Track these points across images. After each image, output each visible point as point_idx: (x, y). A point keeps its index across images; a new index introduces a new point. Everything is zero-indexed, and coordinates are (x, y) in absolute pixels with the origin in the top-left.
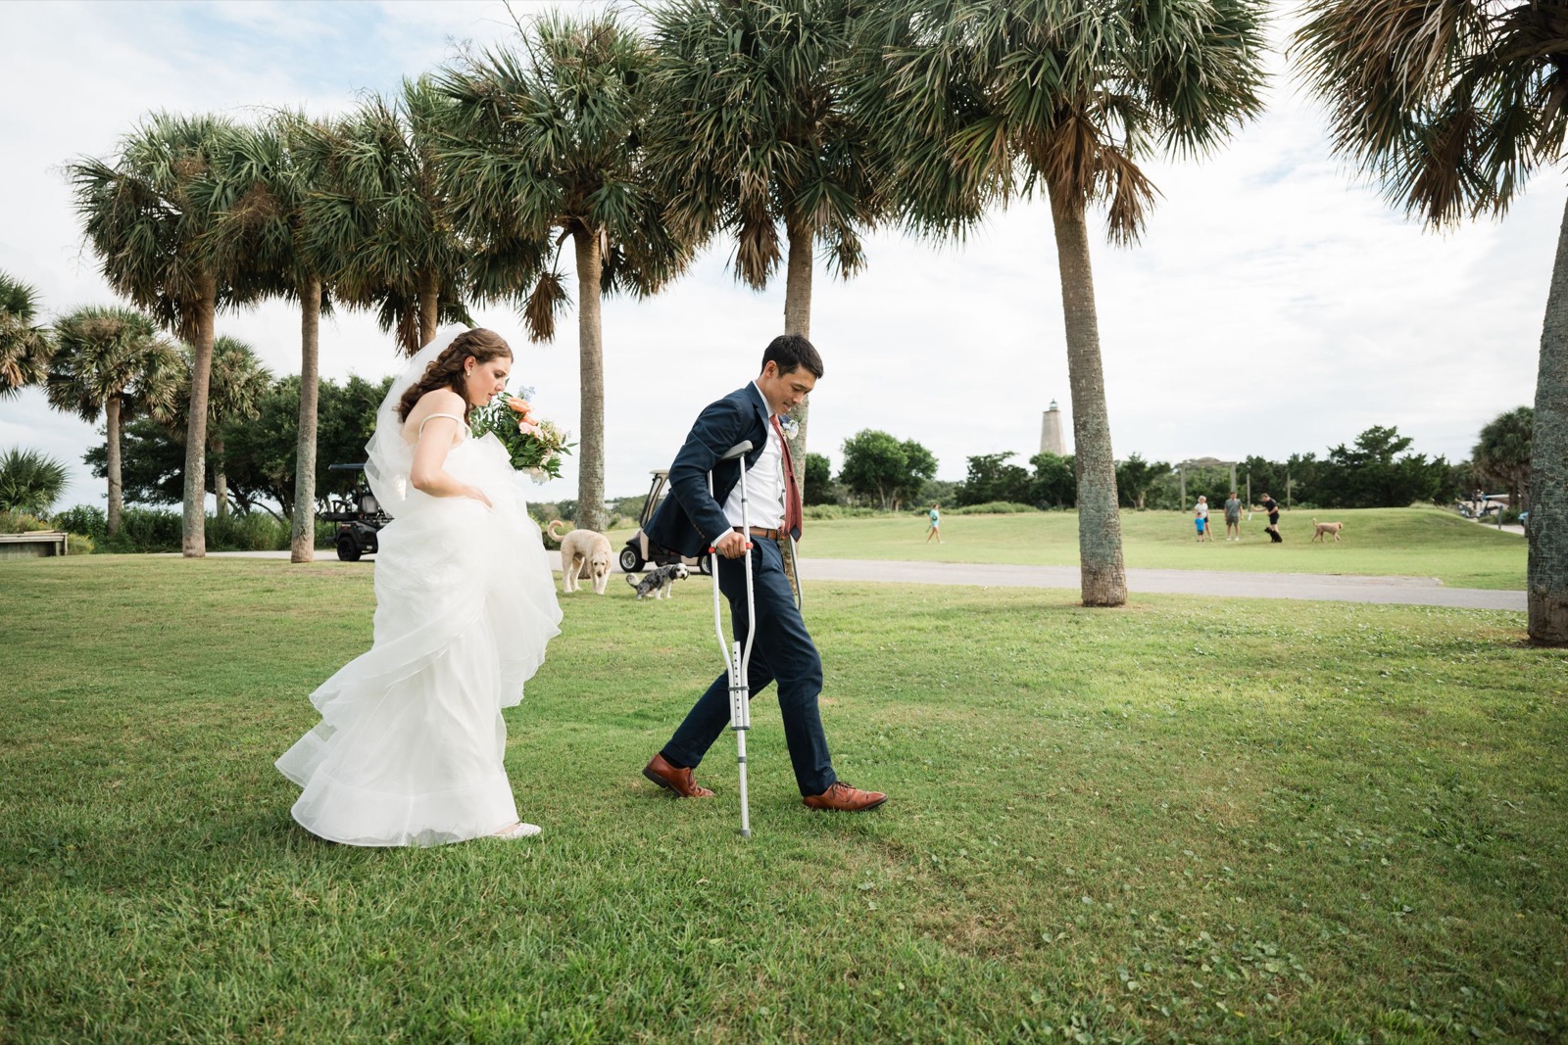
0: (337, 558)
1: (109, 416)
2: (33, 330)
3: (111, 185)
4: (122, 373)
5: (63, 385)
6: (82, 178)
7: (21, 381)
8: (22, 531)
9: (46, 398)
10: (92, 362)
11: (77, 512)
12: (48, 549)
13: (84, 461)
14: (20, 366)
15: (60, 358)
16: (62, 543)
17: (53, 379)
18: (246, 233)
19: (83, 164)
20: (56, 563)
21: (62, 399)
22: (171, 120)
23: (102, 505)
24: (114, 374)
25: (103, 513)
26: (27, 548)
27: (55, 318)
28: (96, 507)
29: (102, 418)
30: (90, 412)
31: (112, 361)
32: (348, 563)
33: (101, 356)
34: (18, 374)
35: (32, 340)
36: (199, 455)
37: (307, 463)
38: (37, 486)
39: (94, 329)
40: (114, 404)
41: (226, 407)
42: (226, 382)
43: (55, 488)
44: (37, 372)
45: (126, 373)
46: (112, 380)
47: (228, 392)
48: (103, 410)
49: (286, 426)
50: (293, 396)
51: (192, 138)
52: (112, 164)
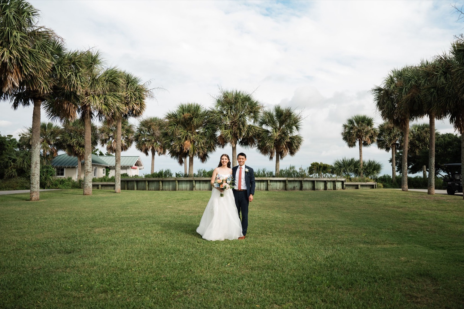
0: (447, 193)
1: (392, 150)
2: (373, 129)
3: (382, 92)
4: (394, 138)
5: (380, 142)
6: (376, 92)
7: (370, 143)
8: (366, 182)
9: (377, 146)
10: (387, 136)
11: (384, 176)
12: (372, 187)
13: (389, 162)
14: (370, 139)
15: (379, 135)
16: (376, 185)
17: (378, 141)
18: (410, 101)
19: (375, 88)
20: (374, 191)
21: (380, 146)
22: (396, 70)
23: (391, 174)
24: (392, 138)
25: (391, 176)
26: (367, 186)
27: (378, 125)
28: (389, 175)
29: (391, 151)
30: (388, 149)
31: (392, 135)
32: (450, 195)
33: (389, 134)
34: (370, 141)
35: (373, 132)
36: (405, 162)
37: (432, 164)
38: (374, 170)
39: (388, 127)
40: (393, 146)
41: (425, 145)
42: (424, 137)
43: (378, 170)
44: (374, 140)
45: (395, 138)
46: (392, 140)
47: (425, 140)
48: (391, 148)
49: (440, 151)
50: (442, 141)
51: (400, 75)
52: (382, 87)
